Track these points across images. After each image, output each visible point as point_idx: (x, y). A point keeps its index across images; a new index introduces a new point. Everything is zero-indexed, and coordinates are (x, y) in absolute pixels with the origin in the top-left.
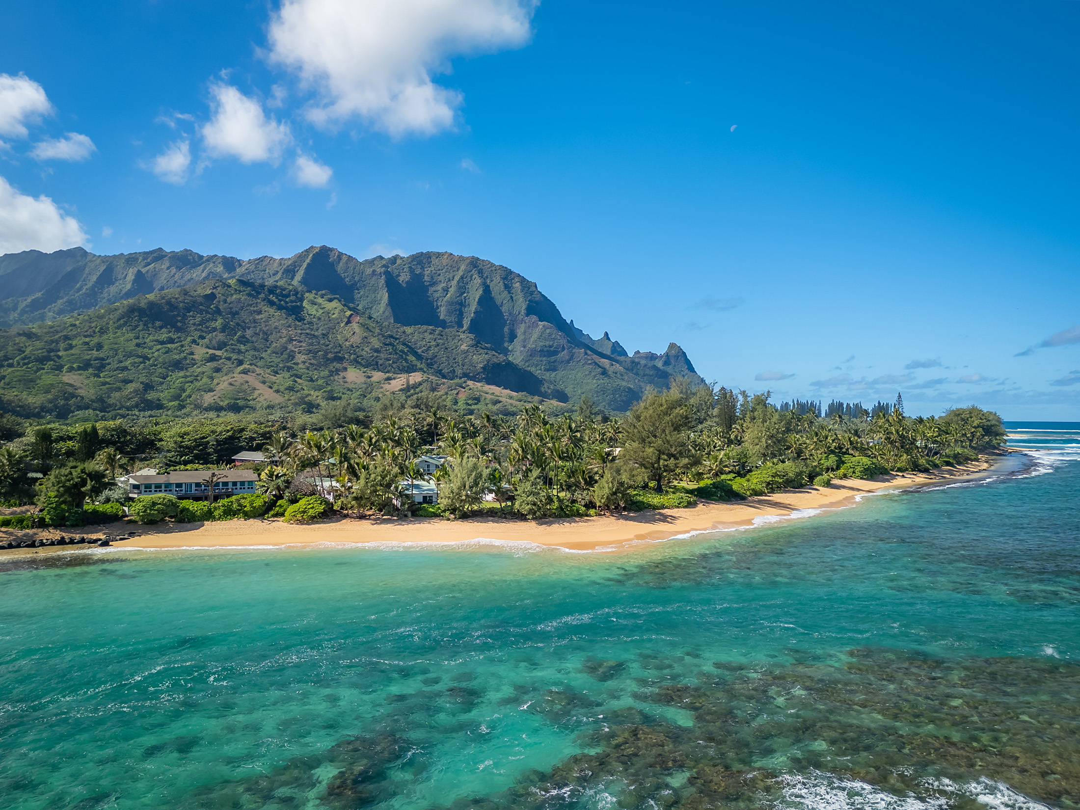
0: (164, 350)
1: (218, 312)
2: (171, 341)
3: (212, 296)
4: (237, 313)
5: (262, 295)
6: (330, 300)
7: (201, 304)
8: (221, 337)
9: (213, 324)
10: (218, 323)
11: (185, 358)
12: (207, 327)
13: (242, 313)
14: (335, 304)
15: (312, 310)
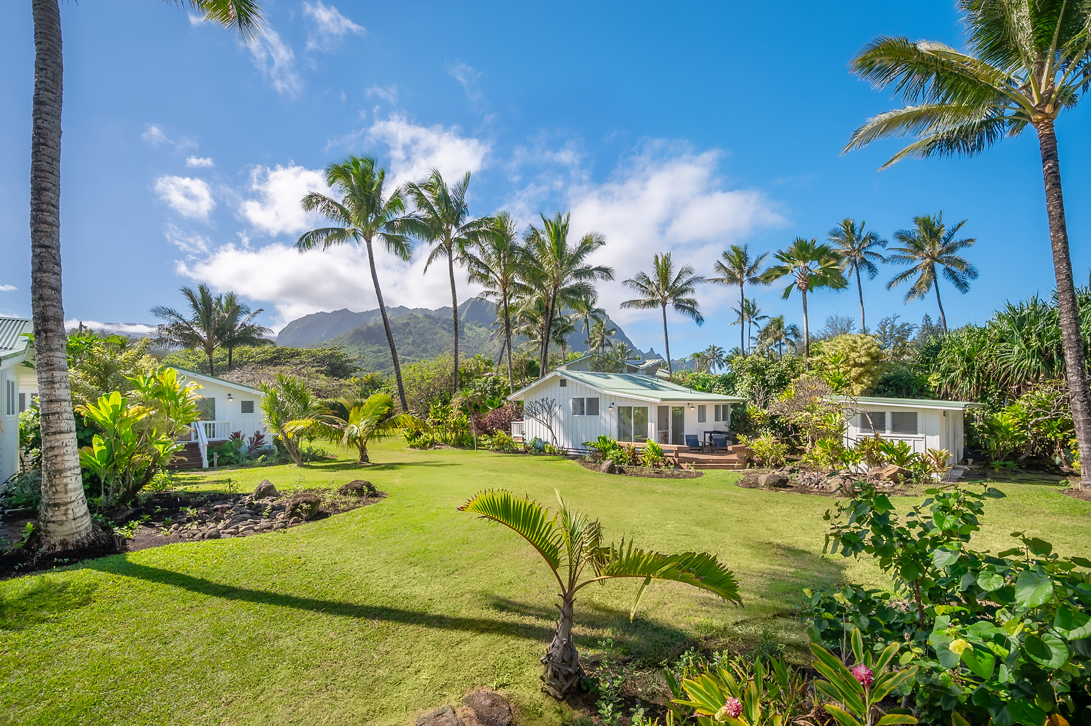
0: (374, 356)
1: (410, 333)
2: (380, 351)
3: (407, 324)
4: (423, 334)
5: (439, 324)
6: (480, 327)
7: (400, 328)
8: (411, 348)
9: (407, 341)
10: (410, 341)
11: (387, 361)
12: (403, 343)
13: (426, 335)
14: (483, 329)
15: (470, 334)
